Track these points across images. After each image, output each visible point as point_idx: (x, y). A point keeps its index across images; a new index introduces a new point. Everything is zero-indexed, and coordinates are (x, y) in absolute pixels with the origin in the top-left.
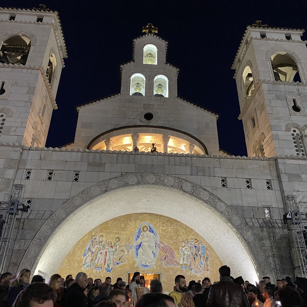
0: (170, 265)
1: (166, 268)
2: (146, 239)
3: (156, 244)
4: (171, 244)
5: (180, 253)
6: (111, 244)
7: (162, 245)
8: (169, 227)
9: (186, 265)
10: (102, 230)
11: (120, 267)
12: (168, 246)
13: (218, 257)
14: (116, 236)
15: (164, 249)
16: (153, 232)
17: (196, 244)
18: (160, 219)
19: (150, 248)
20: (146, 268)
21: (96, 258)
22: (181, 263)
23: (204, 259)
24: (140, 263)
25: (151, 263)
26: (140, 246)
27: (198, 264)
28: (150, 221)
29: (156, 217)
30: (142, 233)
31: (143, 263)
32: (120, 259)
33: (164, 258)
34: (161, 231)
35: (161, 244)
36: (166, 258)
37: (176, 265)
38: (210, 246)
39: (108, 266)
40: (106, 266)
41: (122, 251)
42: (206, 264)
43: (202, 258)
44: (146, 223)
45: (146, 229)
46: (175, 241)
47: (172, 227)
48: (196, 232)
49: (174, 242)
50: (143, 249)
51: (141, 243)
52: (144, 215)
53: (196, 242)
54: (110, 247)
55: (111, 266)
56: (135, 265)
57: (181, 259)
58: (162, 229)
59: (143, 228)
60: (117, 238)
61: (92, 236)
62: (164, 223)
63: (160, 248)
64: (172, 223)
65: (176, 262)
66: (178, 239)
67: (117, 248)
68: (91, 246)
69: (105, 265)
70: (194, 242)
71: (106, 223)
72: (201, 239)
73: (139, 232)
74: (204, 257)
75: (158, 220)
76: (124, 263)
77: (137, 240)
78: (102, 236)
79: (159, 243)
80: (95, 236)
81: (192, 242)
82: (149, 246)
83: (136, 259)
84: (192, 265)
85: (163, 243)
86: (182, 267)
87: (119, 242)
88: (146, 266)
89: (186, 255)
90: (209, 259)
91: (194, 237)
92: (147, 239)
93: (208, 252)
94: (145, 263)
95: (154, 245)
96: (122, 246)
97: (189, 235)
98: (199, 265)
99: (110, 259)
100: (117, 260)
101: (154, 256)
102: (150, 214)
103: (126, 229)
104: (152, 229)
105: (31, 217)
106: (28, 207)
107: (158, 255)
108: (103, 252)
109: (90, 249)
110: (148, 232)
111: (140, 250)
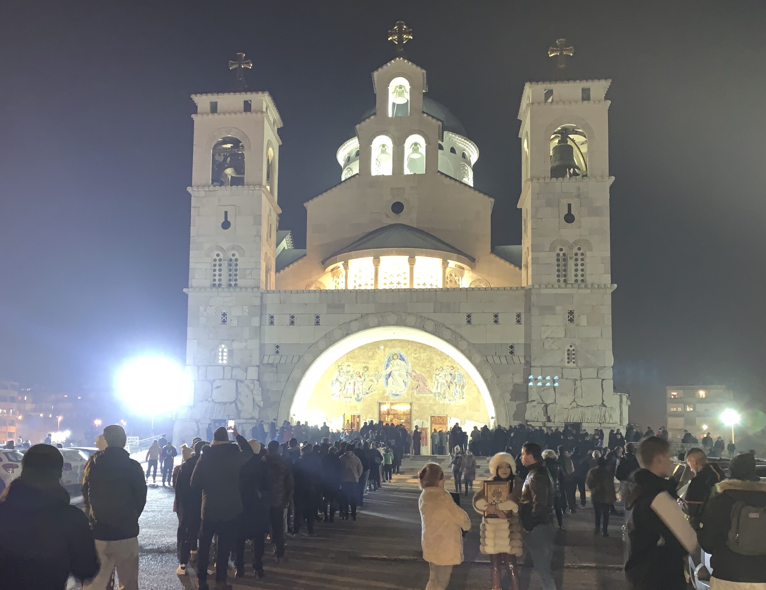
0: (422, 393)
1: (419, 397)
2: (396, 368)
3: (407, 373)
4: (424, 372)
5: (434, 381)
6: (359, 373)
7: (414, 373)
8: (422, 354)
9: (439, 393)
10: (348, 359)
11: (370, 396)
12: (421, 375)
13: (475, 385)
14: (364, 365)
15: (416, 378)
16: (403, 360)
17: (452, 371)
18: (411, 345)
19: (400, 377)
20: (397, 397)
21: (345, 388)
22: (434, 390)
23: (460, 387)
24: (390, 392)
25: (402, 392)
26: (390, 375)
27: (452, 392)
28: (400, 348)
29: (407, 344)
30: (392, 362)
31: (394, 392)
32: (369, 389)
33: (416, 387)
34: (413, 358)
35: (412, 372)
36: (417, 387)
37: (429, 394)
38: (467, 374)
39: (358, 395)
40: (356, 396)
41: (371, 380)
42: (462, 392)
43: (457, 386)
44: (397, 350)
45: (396, 358)
46: (428, 369)
47: (425, 354)
48: (452, 359)
49: (428, 371)
50: (393, 379)
51: (391, 372)
52: (394, 342)
53: (452, 370)
54: (358, 377)
55: (361, 396)
56: (385, 395)
57: (435, 387)
58: (414, 357)
59: (393, 356)
60: (365, 368)
61: (339, 366)
62: (416, 350)
63: (412, 377)
64: (425, 350)
65: (429, 390)
66: (432, 367)
67: (366, 377)
68: (338, 376)
69: (354, 394)
70: (450, 370)
71: (353, 351)
72: (458, 366)
73: (389, 361)
74: (460, 385)
75: (409, 347)
76: (374, 393)
77: (386, 369)
78: (349, 365)
79: (410, 372)
80: (341, 366)
81: (448, 369)
82: (400, 375)
83: (386, 389)
84: (447, 393)
85: (415, 372)
86: (435, 396)
87: (367, 371)
88: (398, 395)
89: (440, 383)
90: (466, 387)
91: (450, 364)
92: (397, 366)
93: (464, 379)
94: (396, 392)
95: (405, 374)
96: (371, 376)
97: (444, 362)
98: (454, 393)
99: (359, 389)
100: (367, 390)
101: (405, 385)
102: (400, 341)
103: (374, 358)
104: (403, 357)
105: (283, 361)
106: (277, 352)
107: (409, 383)
108: (351, 382)
109: (337, 379)
110: (398, 361)
111: (390, 379)
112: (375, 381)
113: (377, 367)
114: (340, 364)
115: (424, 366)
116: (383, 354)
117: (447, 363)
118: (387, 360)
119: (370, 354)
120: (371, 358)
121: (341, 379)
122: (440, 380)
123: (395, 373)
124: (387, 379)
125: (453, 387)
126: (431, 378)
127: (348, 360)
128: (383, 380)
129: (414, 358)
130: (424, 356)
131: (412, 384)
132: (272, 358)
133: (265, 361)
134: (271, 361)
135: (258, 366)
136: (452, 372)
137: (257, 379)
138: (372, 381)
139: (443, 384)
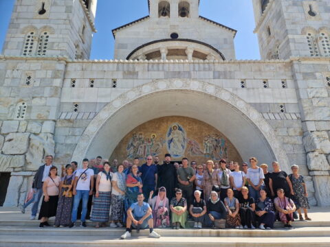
0: (196, 154)
1: (193, 157)
5: (204, 145)
6: (149, 140)
7: (189, 140)
9: (208, 154)
12: (194, 141)
14: (152, 134)
16: (181, 130)
21: (137, 150)
22: (205, 152)
23: (223, 149)
24: (172, 154)
25: (180, 153)
26: (171, 140)
28: (178, 122)
29: (183, 119)
30: (173, 131)
31: (175, 153)
32: (156, 151)
33: (191, 149)
34: (187, 129)
37: (201, 154)
38: (228, 140)
42: (225, 153)
43: (221, 148)
45: (176, 128)
46: (200, 136)
47: (197, 126)
48: (216, 129)
50: (174, 143)
52: (174, 118)
54: (148, 142)
57: (205, 150)
59: (173, 128)
60: (153, 136)
62: (189, 123)
63: (187, 142)
66: (202, 135)
67: (154, 142)
68: (133, 142)
69: (145, 155)
71: (144, 124)
72: (221, 134)
75: (185, 121)
77: (169, 136)
78: (141, 134)
79: (186, 138)
80: (135, 134)
81: (213, 136)
82: (179, 141)
87: (154, 138)
88: (177, 156)
90: (228, 150)
91: (215, 133)
92: (177, 135)
93: (226, 144)
95: (182, 140)
96: (157, 141)
97: (210, 132)
99: (148, 151)
100: (154, 152)
102: (178, 117)
103: (160, 128)
105: (79, 117)
106: (76, 110)
107: (186, 147)
108: (143, 146)
109: (132, 144)
110: (177, 130)
111: (172, 144)
112: (161, 146)
113: (162, 135)
114: (134, 132)
115: (196, 134)
116: (166, 127)
117: (212, 133)
118: (169, 130)
119: (157, 126)
120: (158, 128)
121: (135, 145)
122: (208, 145)
123: (175, 139)
124: (169, 144)
125: (218, 149)
126: (201, 142)
127: (140, 130)
128: (167, 144)
129: (189, 129)
130: (195, 127)
131: (188, 147)
132: (70, 114)
133: (63, 117)
134: (68, 117)
135: (55, 121)
136: (217, 138)
137: (52, 132)
138: (158, 145)
139: (210, 147)
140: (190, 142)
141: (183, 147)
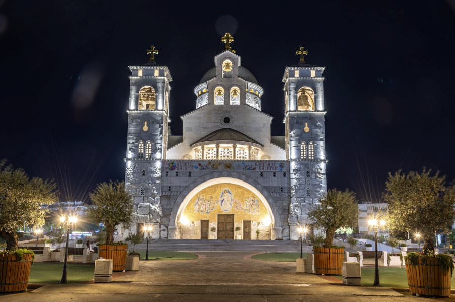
0: (239, 210)
1: (237, 211)
9: (247, 210)
10: (202, 193)
11: (213, 211)
14: (211, 195)
16: (230, 193)
18: (234, 186)
21: (201, 207)
23: (257, 206)
24: (223, 209)
25: (229, 209)
26: (223, 201)
31: (225, 209)
33: (236, 206)
37: (242, 210)
38: (261, 200)
39: (207, 211)
42: (258, 209)
47: (241, 191)
48: (253, 193)
49: (241, 199)
50: (225, 202)
52: (225, 184)
53: (253, 198)
54: (208, 202)
57: (245, 207)
59: (225, 192)
60: (211, 197)
63: (234, 201)
64: (240, 188)
65: (242, 208)
66: (244, 197)
67: (212, 201)
71: (205, 189)
72: (256, 197)
76: (215, 209)
77: (221, 197)
78: (203, 196)
79: (233, 199)
82: (228, 201)
84: (251, 209)
85: (235, 199)
87: (212, 199)
90: (260, 207)
92: (227, 197)
93: (259, 203)
95: (231, 200)
98: (254, 209)
99: (208, 207)
100: (212, 208)
102: (229, 184)
103: (215, 192)
108: (204, 204)
109: (197, 203)
110: (227, 194)
113: (217, 197)
114: (198, 195)
117: (251, 195)
121: (199, 203)
122: (247, 203)
123: (225, 199)
124: (222, 203)
125: (254, 206)
126: (243, 202)
129: (235, 192)
132: (167, 192)
133: (164, 194)
135: (160, 196)
137: (160, 203)
138: (214, 203)
139: (249, 205)
140: (236, 201)
141: (231, 205)
